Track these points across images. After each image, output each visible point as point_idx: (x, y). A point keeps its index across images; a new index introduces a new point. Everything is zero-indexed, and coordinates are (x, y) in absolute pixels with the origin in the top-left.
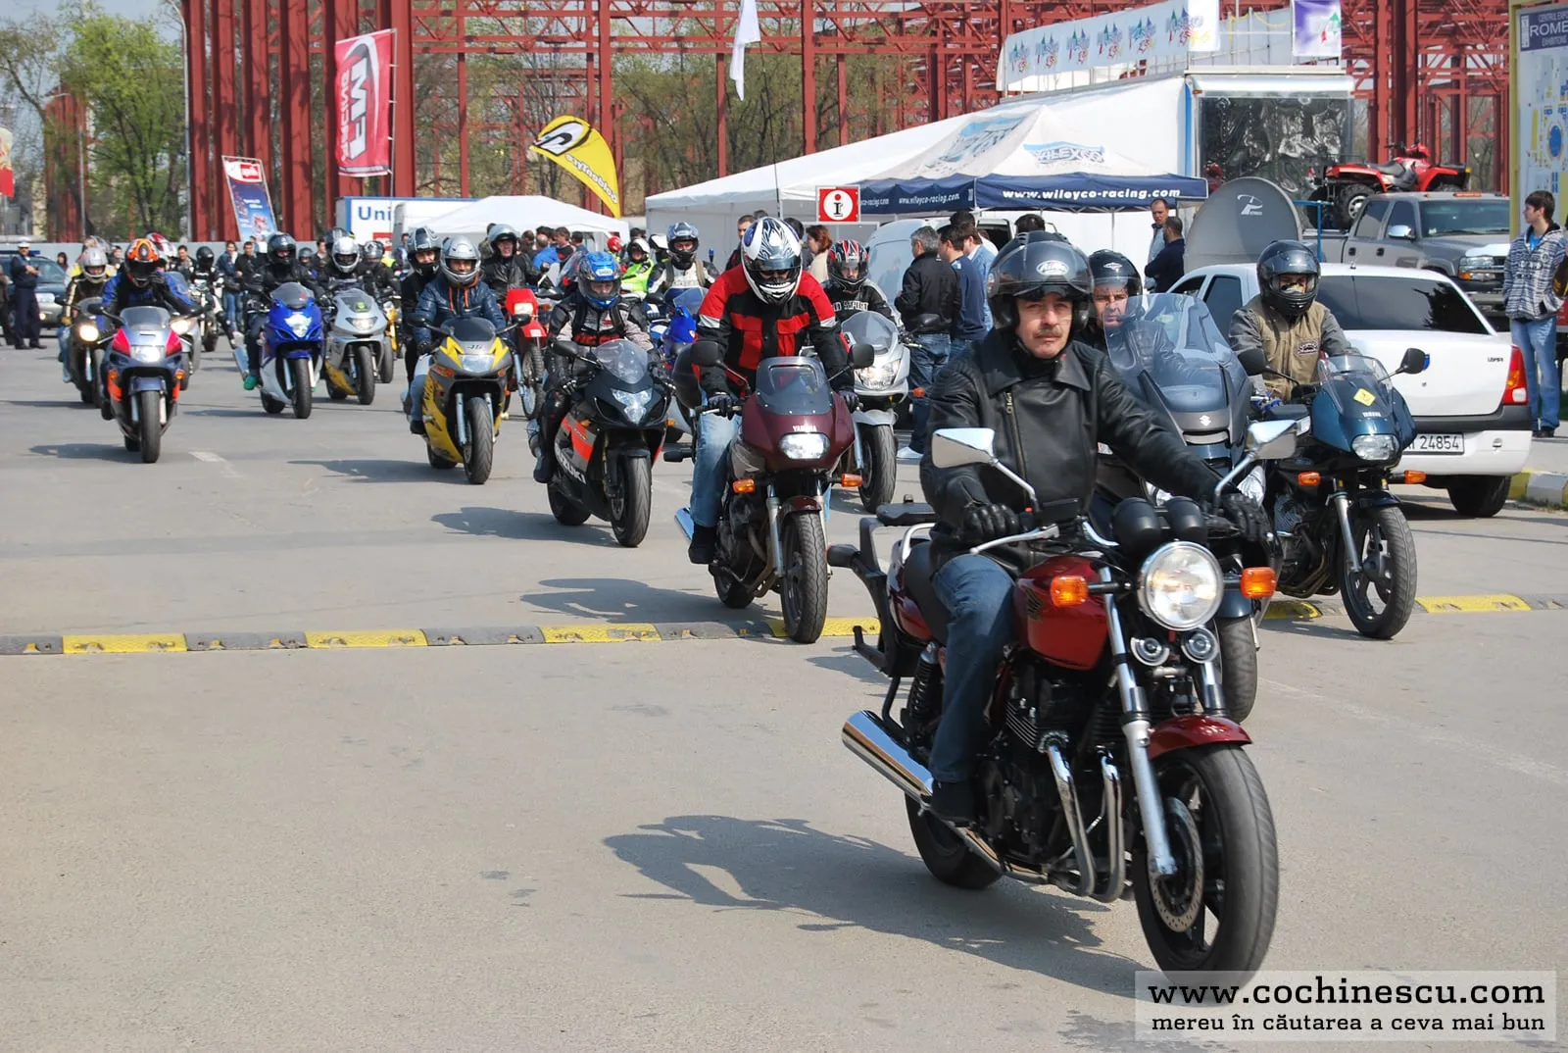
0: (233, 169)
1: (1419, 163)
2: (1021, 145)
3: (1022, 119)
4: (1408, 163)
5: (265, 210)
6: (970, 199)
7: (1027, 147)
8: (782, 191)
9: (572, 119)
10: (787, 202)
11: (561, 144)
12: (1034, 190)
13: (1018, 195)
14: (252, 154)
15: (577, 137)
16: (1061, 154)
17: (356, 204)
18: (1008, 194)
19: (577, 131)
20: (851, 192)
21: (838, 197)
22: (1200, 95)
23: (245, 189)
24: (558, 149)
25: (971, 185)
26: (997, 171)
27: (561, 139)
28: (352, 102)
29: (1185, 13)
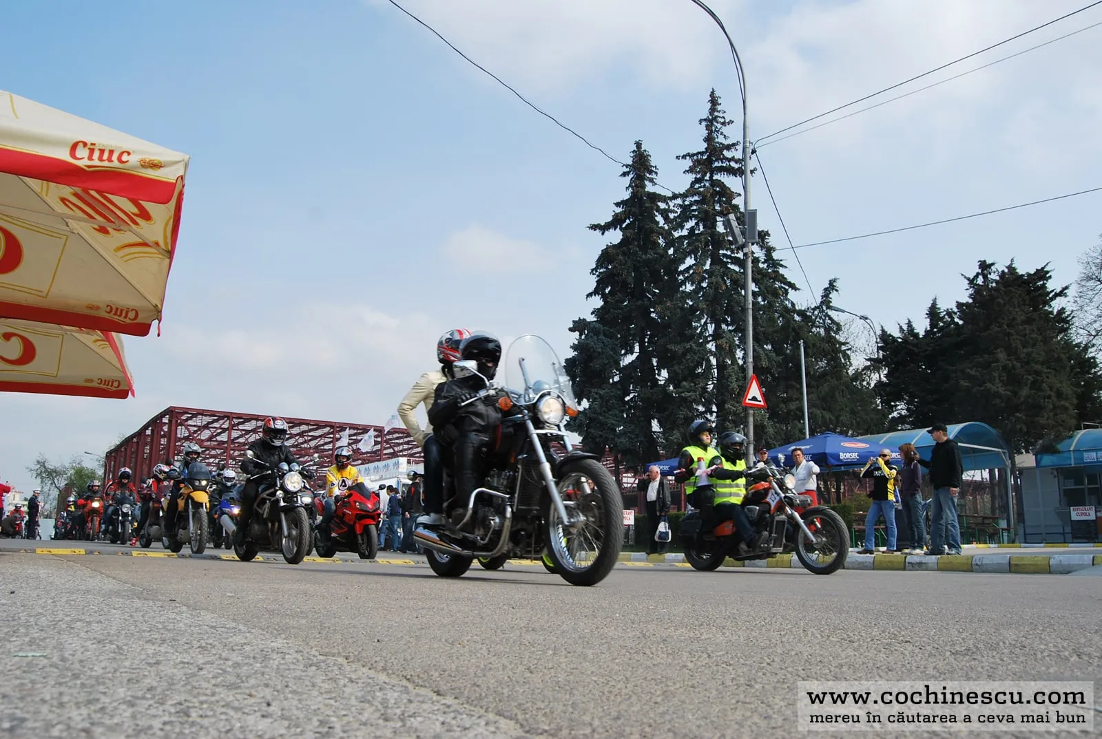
29: (398, 461)
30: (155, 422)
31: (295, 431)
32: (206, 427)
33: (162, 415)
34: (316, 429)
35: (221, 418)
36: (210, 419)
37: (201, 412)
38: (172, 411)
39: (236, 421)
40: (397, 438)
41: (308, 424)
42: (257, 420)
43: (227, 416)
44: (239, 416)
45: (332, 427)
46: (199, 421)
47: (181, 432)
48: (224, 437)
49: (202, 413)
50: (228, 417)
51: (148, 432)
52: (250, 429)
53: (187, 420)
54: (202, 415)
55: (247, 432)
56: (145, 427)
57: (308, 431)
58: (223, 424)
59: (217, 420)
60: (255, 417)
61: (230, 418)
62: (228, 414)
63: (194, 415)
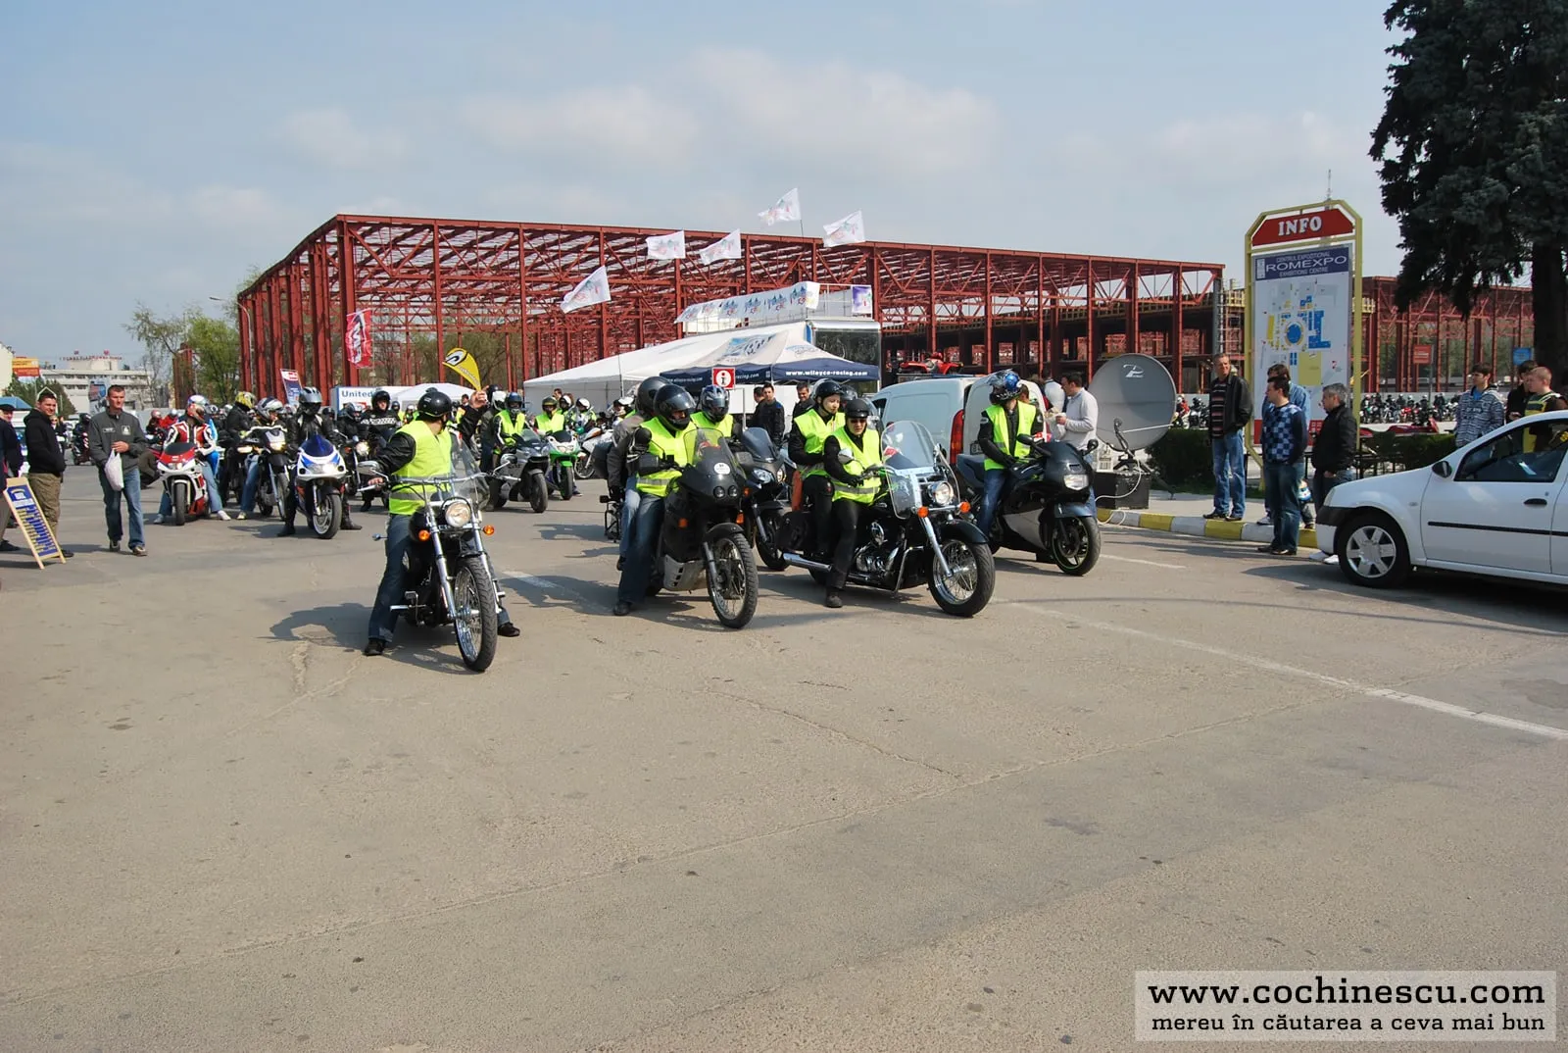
0: (286, 375)
1: (939, 361)
2: (784, 349)
3: (774, 334)
4: (934, 361)
6: (768, 376)
8: (623, 375)
10: (625, 381)
11: (456, 360)
14: (293, 368)
15: (461, 357)
17: (341, 390)
18: (788, 373)
19: (461, 355)
20: (730, 371)
21: (723, 374)
22: (815, 330)
23: (292, 384)
24: (454, 363)
25: (769, 369)
26: (778, 362)
27: (455, 358)
29: (803, 289)
30: (313, 242)
31: (537, 242)
32: (395, 244)
33: (324, 230)
34: (569, 239)
35: (418, 229)
36: (398, 232)
37: (388, 221)
38: (341, 223)
39: (444, 232)
40: (695, 248)
41: (559, 232)
42: (476, 229)
43: (429, 226)
44: (448, 224)
45: (597, 234)
46: (384, 236)
47: (360, 254)
48: (421, 260)
49: (388, 223)
50: (431, 228)
51: (304, 259)
52: (460, 244)
53: (363, 236)
54: (390, 225)
55: (458, 250)
56: (298, 252)
57: (556, 243)
58: (424, 239)
59: (412, 234)
60: (476, 225)
61: (436, 228)
62: (433, 223)
63: (376, 227)
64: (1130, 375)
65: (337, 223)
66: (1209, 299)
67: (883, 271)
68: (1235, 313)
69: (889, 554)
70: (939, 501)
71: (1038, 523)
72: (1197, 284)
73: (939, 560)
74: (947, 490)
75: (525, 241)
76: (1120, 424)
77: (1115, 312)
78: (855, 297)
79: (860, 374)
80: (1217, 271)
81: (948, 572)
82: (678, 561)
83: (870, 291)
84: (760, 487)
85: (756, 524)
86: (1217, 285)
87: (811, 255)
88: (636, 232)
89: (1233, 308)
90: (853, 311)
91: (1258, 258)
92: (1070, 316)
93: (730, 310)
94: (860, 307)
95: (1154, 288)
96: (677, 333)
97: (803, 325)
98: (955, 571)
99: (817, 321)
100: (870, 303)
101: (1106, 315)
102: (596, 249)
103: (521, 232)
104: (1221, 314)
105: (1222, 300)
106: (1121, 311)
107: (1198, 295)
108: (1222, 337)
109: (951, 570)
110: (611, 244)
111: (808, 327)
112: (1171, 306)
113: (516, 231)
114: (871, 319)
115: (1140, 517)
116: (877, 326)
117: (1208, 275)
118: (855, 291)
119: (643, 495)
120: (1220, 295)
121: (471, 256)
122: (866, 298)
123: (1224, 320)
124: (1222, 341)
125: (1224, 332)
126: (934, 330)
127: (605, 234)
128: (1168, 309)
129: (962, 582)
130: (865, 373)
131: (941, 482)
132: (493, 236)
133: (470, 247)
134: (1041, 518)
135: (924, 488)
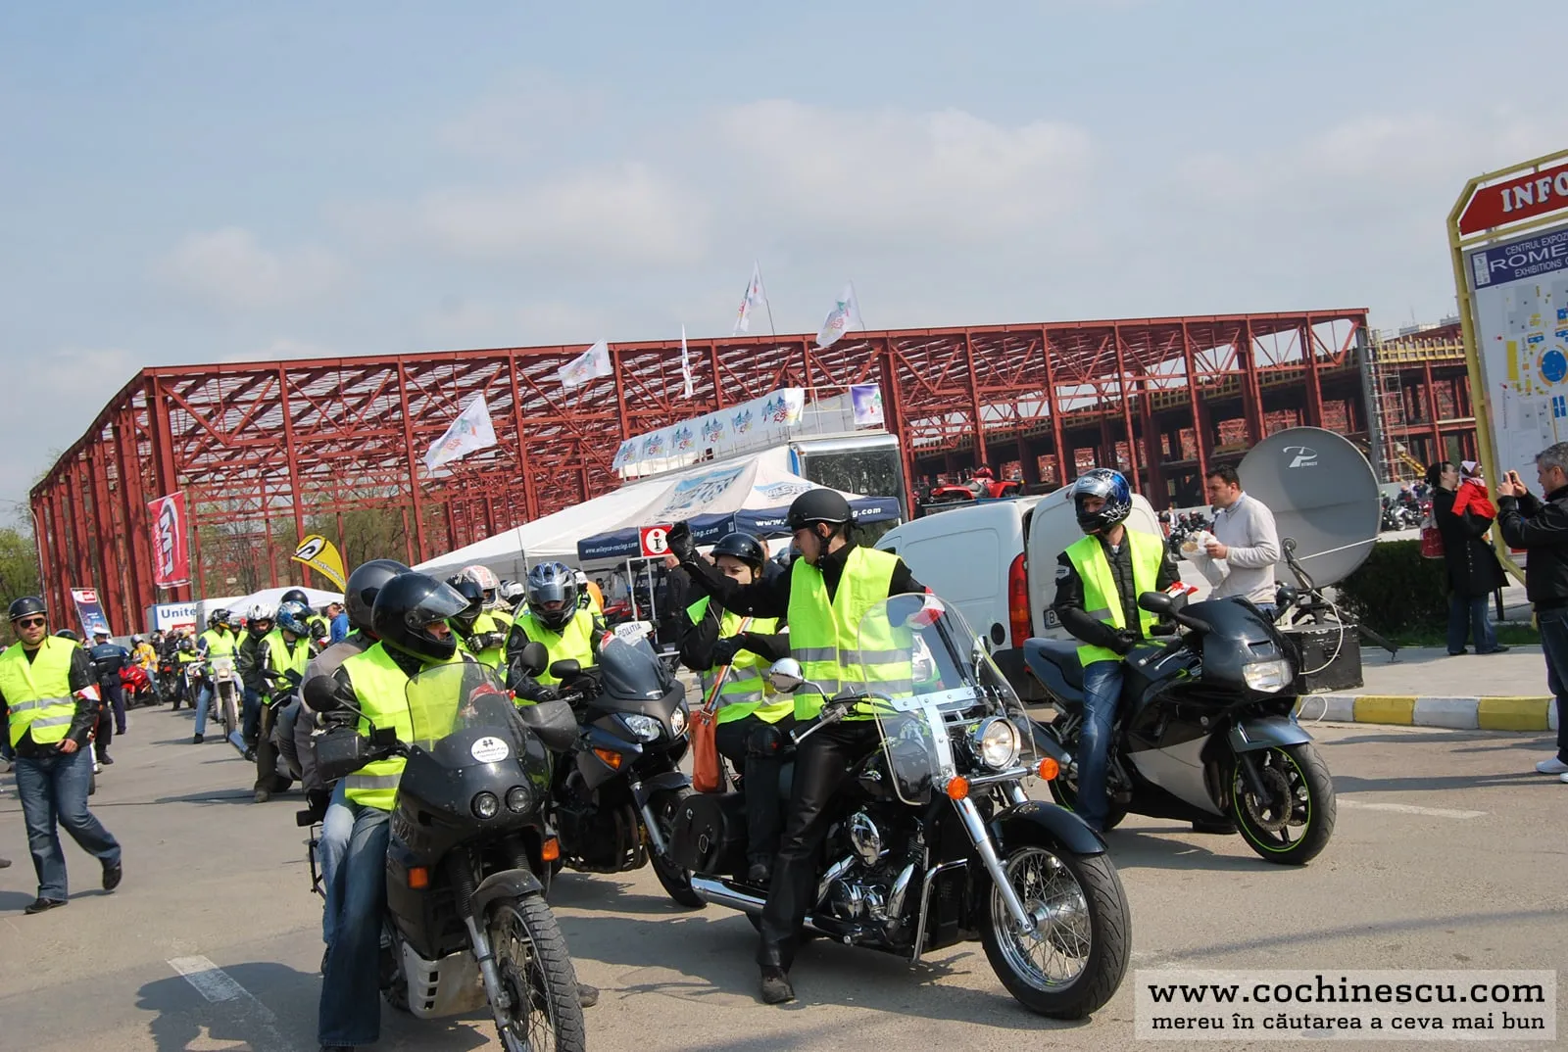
0: (79, 596)
1: (989, 480)
2: (753, 489)
3: (741, 469)
4: (980, 481)
5: (101, 619)
7: (757, 488)
8: (526, 551)
9: (315, 536)
11: (310, 553)
12: (778, 518)
13: (767, 523)
15: (318, 547)
16: (784, 491)
17: (159, 609)
18: (760, 524)
19: (318, 544)
21: (657, 534)
22: (805, 455)
23: (87, 607)
24: (308, 557)
25: (732, 519)
26: (744, 507)
27: (309, 550)
28: (163, 540)
29: (781, 401)
30: (118, 409)
31: (425, 380)
32: (230, 402)
33: (129, 392)
34: (468, 371)
35: (259, 377)
36: (233, 384)
37: (215, 370)
38: (150, 379)
39: (295, 378)
40: (643, 365)
41: (453, 362)
42: (338, 369)
43: (273, 371)
44: (300, 367)
45: (505, 360)
46: (213, 392)
47: (180, 421)
48: (272, 419)
49: (216, 373)
50: (276, 374)
51: (108, 434)
52: (322, 392)
53: (185, 394)
54: (218, 376)
55: (318, 401)
56: (98, 425)
57: (451, 378)
58: (267, 391)
59: (252, 384)
60: (337, 363)
61: (282, 373)
62: (277, 367)
63: (201, 380)
64: (1296, 463)
65: (145, 380)
66: (1353, 357)
67: (905, 369)
68: (1393, 372)
69: (895, 878)
70: (990, 761)
71: (1202, 765)
72: (1334, 338)
73: (1001, 894)
74: (1005, 735)
75: (407, 379)
76: (1293, 548)
77: (1227, 389)
78: (856, 402)
79: (870, 511)
80: (1359, 318)
81: (1025, 921)
82: (425, 958)
83: (877, 391)
84: (640, 749)
85: (641, 820)
86: (1361, 337)
87: (803, 359)
88: (559, 351)
89: (1388, 365)
90: (856, 421)
91: (1473, 254)
92: (1166, 402)
93: (683, 440)
94: (866, 416)
95: (1276, 351)
96: (610, 482)
97: (784, 450)
98: (1039, 917)
99: (804, 442)
100: (879, 409)
101: (1215, 395)
102: (506, 380)
103: (400, 367)
104: (1372, 376)
105: (1371, 357)
106: (1234, 387)
107: (1337, 354)
108: (1378, 406)
109: (1031, 916)
110: (528, 372)
111: (792, 451)
112: (1302, 372)
113: (394, 367)
114: (883, 431)
115: (1354, 704)
116: (894, 440)
117: (1345, 326)
118: (856, 393)
119: (359, 811)
120: (1366, 350)
121: (337, 408)
122: (873, 406)
123: (1378, 382)
124: (1379, 412)
125: (1380, 399)
126: (982, 440)
127: (516, 359)
128: (1299, 377)
129: (1059, 937)
130: (879, 510)
131: (992, 720)
132: (364, 377)
133: (335, 395)
134: (1206, 755)
135: (957, 734)
